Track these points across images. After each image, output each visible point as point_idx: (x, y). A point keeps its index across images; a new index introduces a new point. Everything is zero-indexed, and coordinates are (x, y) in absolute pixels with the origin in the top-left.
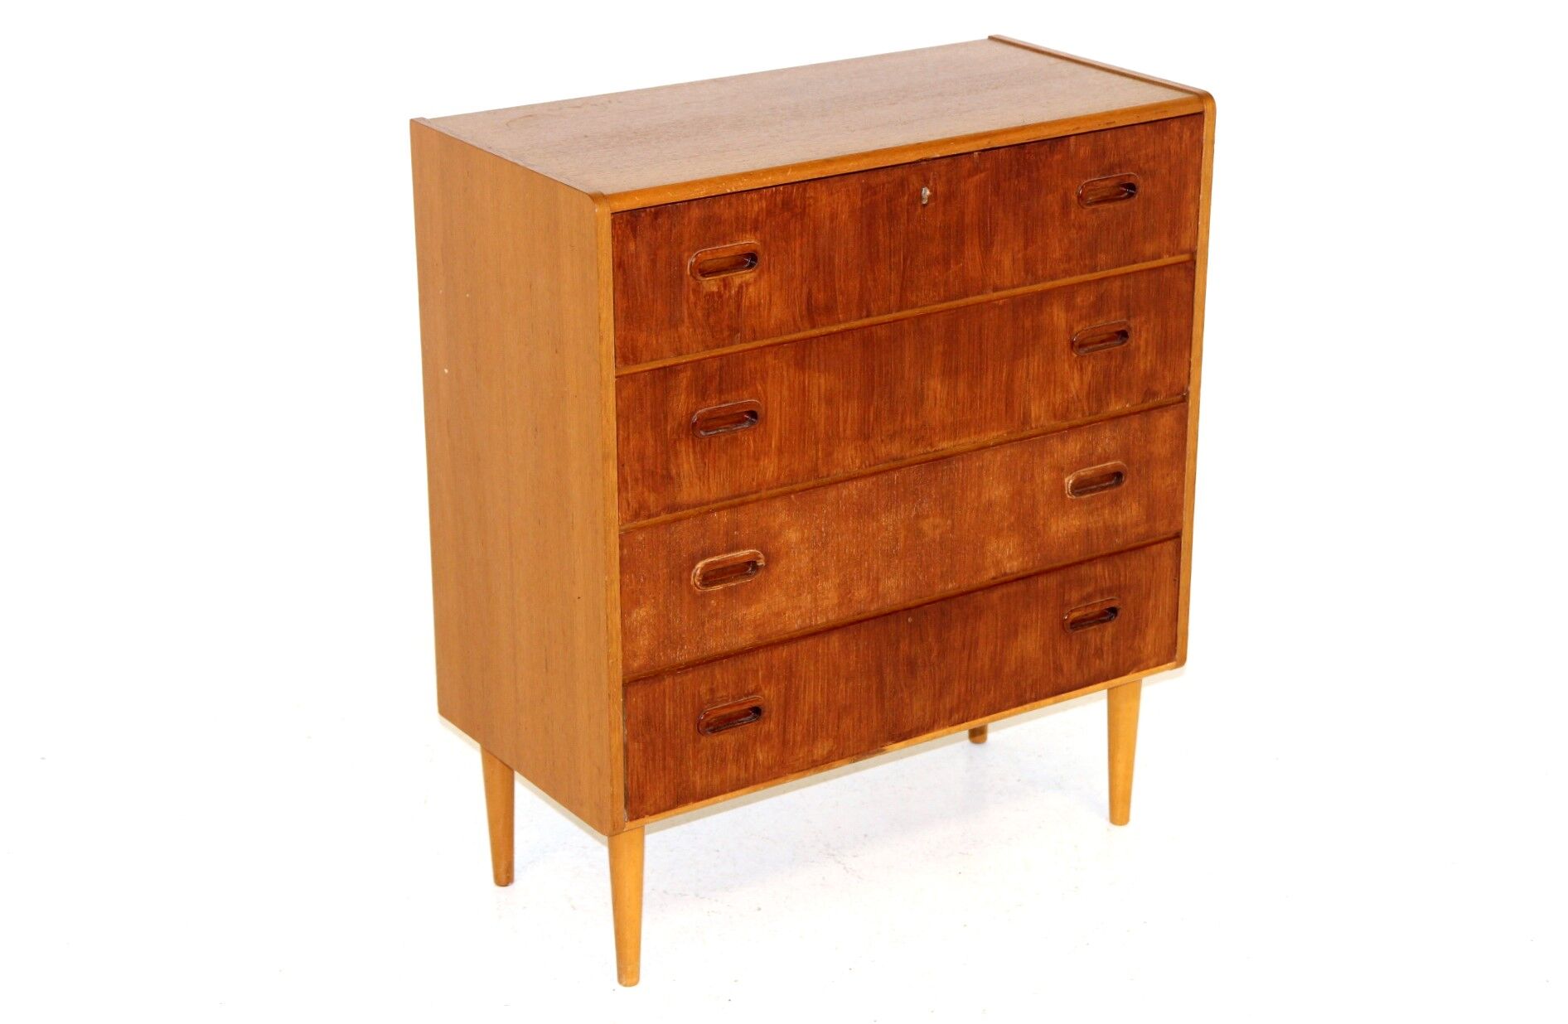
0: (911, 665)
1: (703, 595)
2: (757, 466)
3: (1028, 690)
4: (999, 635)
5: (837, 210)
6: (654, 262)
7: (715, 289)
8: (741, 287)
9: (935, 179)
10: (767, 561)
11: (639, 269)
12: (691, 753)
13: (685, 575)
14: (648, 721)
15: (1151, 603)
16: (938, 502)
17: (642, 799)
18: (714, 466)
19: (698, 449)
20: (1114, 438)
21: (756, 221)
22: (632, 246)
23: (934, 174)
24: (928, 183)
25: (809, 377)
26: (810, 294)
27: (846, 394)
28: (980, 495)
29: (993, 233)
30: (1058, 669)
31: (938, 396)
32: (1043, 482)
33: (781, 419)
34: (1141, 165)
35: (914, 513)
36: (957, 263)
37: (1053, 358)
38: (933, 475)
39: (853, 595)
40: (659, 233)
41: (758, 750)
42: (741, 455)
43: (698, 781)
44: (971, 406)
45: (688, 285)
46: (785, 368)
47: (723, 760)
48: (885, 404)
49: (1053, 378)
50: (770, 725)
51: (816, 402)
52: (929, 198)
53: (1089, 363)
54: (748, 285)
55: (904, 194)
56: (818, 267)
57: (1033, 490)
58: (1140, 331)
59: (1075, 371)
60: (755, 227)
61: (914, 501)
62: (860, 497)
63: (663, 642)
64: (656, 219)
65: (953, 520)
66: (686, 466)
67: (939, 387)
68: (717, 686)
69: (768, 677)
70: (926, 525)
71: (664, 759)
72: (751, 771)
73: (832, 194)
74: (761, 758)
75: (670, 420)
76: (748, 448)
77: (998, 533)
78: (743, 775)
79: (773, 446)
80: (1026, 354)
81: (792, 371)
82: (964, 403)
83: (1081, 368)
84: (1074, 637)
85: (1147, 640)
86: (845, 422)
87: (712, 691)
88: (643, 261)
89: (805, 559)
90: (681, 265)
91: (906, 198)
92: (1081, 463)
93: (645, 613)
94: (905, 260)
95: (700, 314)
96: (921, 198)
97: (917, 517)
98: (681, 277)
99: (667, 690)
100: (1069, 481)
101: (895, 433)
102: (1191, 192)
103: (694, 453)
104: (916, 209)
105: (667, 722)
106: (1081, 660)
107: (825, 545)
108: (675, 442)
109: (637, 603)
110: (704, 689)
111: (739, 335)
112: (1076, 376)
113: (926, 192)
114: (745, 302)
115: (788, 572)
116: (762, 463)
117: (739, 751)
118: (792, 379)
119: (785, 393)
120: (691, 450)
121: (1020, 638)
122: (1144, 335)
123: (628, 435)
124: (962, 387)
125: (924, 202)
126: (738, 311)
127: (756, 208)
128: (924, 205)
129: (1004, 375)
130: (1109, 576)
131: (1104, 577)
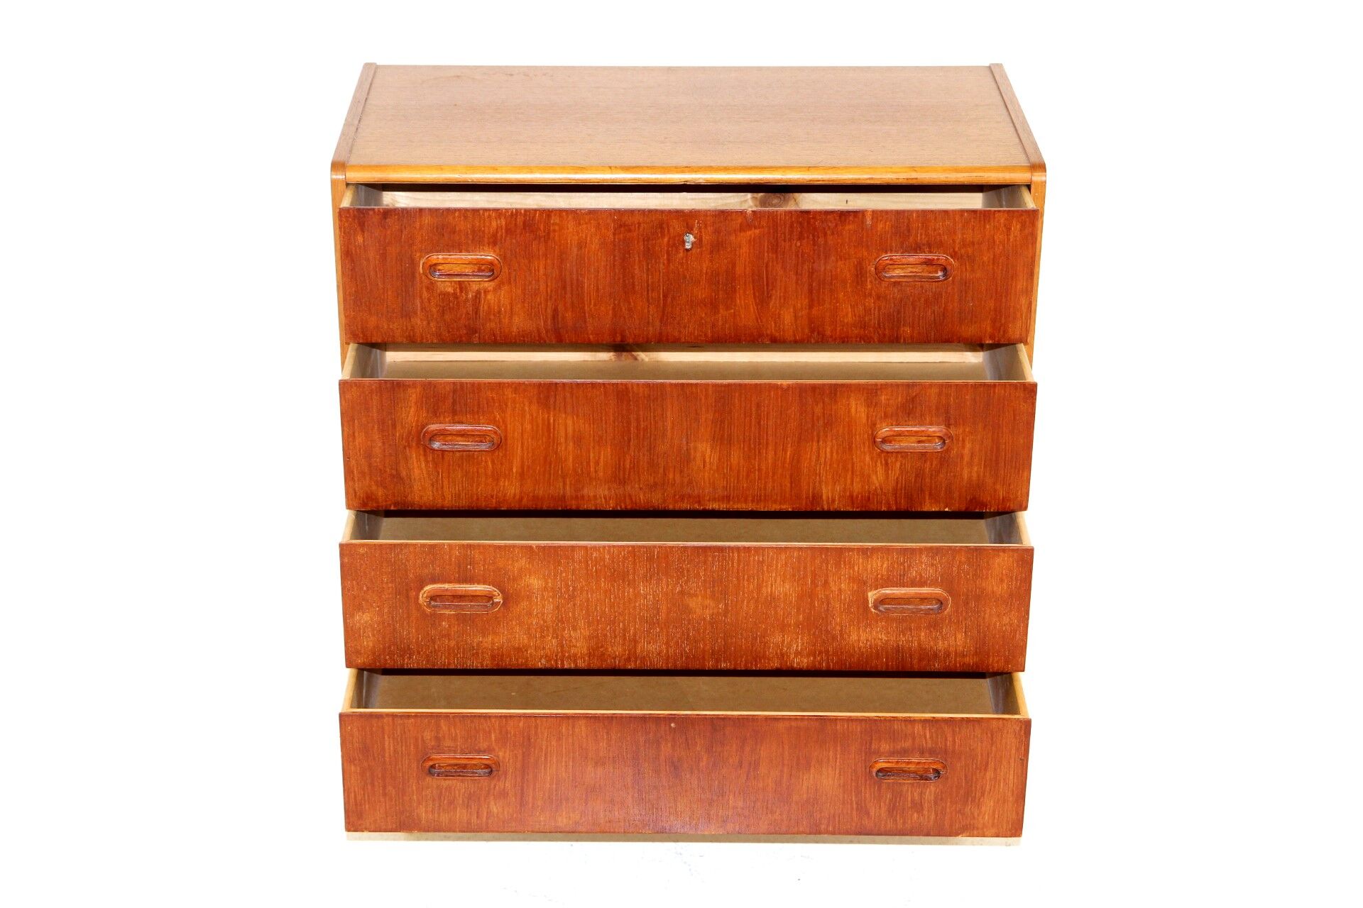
0: (675, 766)
1: (433, 617)
3: (825, 821)
4: (786, 762)
5: (586, 239)
6: (383, 256)
7: (450, 290)
8: (478, 292)
9: (700, 228)
10: (505, 600)
11: (368, 261)
13: (412, 594)
14: (365, 750)
15: (989, 775)
16: (708, 585)
18: (449, 476)
19: (430, 458)
20: (932, 565)
23: (698, 222)
24: (692, 230)
26: (555, 311)
27: (597, 439)
28: (759, 587)
29: (770, 288)
30: (863, 811)
31: (708, 460)
32: (840, 590)
33: (522, 450)
34: (956, 249)
35: (678, 589)
36: (727, 309)
37: (850, 448)
38: (702, 558)
39: (606, 649)
40: (389, 232)
41: (493, 802)
42: (478, 473)
43: (423, 813)
44: (748, 476)
45: (421, 282)
46: (527, 403)
47: (451, 802)
48: (644, 455)
49: (850, 466)
51: (563, 441)
52: (693, 244)
53: (897, 460)
54: (486, 292)
55: (663, 236)
56: (564, 288)
57: (827, 597)
58: (963, 441)
59: (879, 464)
60: (494, 242)
61: (679, 578)
62: (613, 561)
64: (384, 218)
65: (726, 605)
66: (416, 470)
67: (709, 450)
68: (444, 736)
69: (503, 740)
70: (693, 603)
71: (386, 787)
72: (483, 820)
73: (580, 224)
74: (495, 811)
75: (399, 427)
76: (486, 468)
77: (784, 627)
78: (472, 821)
79: (514, 470)
80: (816, 439)
81: (534, 406)
82: (739, 471)
83: (887, 464)
85: (984, 808)
86: (597, 463)
88: (372, 254)
89: (550, 607)
90: (414, 262)
91: (666, 239)
92: (888, 582)
93: (368, 618)
94: (665, 296)
95: (434, 310)
96: (684, 242)
97: (682, 593)
98: (413, 273)
100: (872, 596)
101: (655, 484)
103: (426, 462)
104: (677, 252)
105: (387, 755)
106: (893, 809)
107: (572, 598)
108: (405, 448)
109: (360, 608)
110: (428, 735)
111: (477, 335)
112: (880, 470)
113: (690, 239)
114: (483, 308)
115: (529, 614)
116: (501, 483)
117: (469, 799)
118: (535, 415)
119: (528, 427)
120: (422, 458)
121: (812, 771)
122: (968, 445)
123: (354, 432)
124: (736, 457)
125: (688, 246)
126: (476, 313)
127: (494, 225)
128: (687, 250)
129: (788, 453)
130: (931, 737)
131: (925, 737)
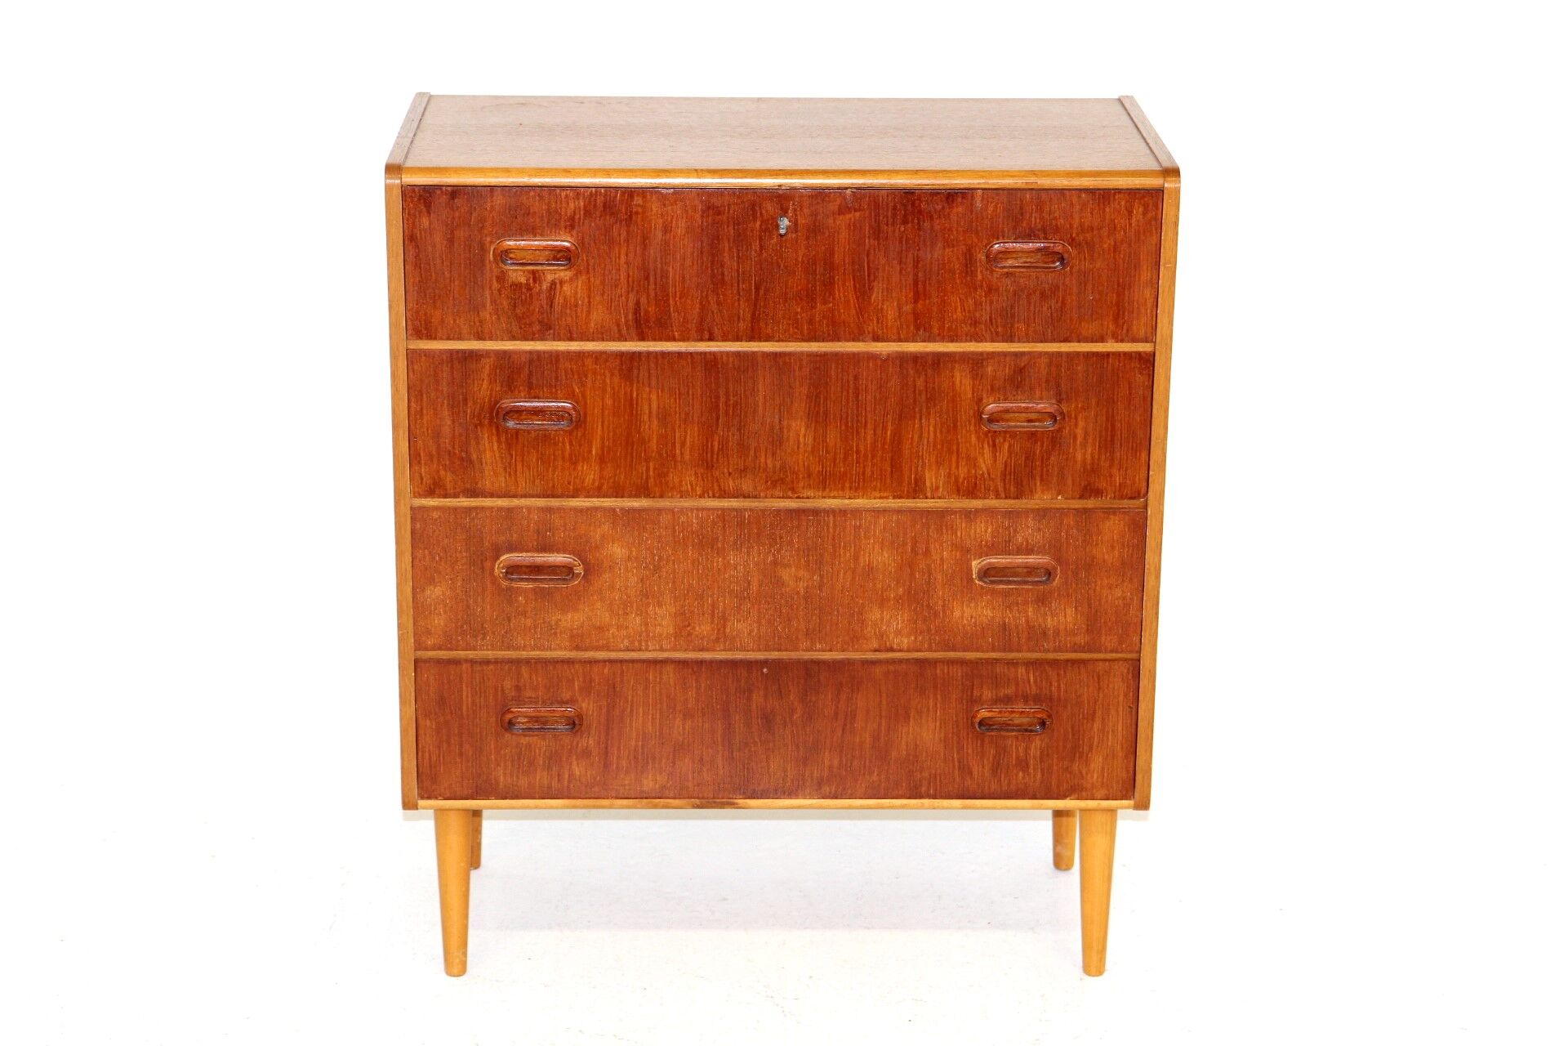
0: (768, 719)
1: (509, 589)
2: (574, 469)
3: (925, 783)
4: (884, 713)
5: (672, 222)
6: (451, 241)
7: (523, 280)
8: (553, 283)
9: (795, 210)
10: (586, 570)
11: (434, 246)
12: (492, 746)
13: (488, 564)
14: (442, 701)
15: (1097, 725)
16: (801, 553)
17: (434, 779)
18: (523, 461)
19: (503, 439)
20: (1039, 530)
21: (572, 218)
22: (425, 222)
23: (793, 204)
24: (787, 212)
25: (638, 390)
26: (638, 304)
27: (683, 416)
28: (856, 558)
29: (872, 278)
30: (965, 770)
31: (802, 440)
32: (942, 559)
33: (602, 426)
34: (1074, 235)
35: (770, 558)
36: (825, 303)
37: (955, 426)
38: (795, 523)
39: (694, 628)
40: (457, 214)
41: (575, 763)
42: (554, 455)
43: (501, 776)
44: (845, 458)
45: (491, 270)
46: (608, 375)
47: (531, 763)
48: (733, 435)
49: (955, 448)
50: (590, 741)
51: (646, 418)
52: (788, 228)
53: (1005, 440)
54: (562, 282)
55: (755, 220)
56: (647, 278)
57: (929, 566)
58: (1076, 418)
59: (986, 446)
60: (571, 225)
61: (771, 546)
62: (702, 527)
63: (462, 627)
64: (453, 199)
65: (821, 577)
66: (488, 454)
67: (803, 429)
68: (525, 686)
69: (587, 689)
70: (786, 575)
71: (461, 745)
72: (566, 783)
73: (664, 205)
74: (578, 773)
75: (470, 404)
76: (563, 451)
77: (882, 602)
78: (555, 784)
79: (594, 452)
80: (918, 416)
81: (616, 380)
82: (835, 453)
83: (994, 445)
84: (987, 740)
85: (1092, 766)
86: (683, 444)
87: (518, 688)
88: (438, 238)
89: (633, 580)
90: (483, 248)
91: (758, 223)
92: (992, 549)
93: (441, 593)
94: (757, 289)
95: (505, 303)
96: (777, 227)
97: (775, 563)
98: (483, 261)
99: (465, 675)
100: (976, 565)
101: (745, 469)
102: (1145, 275)
103: (499, 442)
104: (771, 237)
105: (464, 708)
106: (995, 769)
107: (657, 569)
108: (476, 427)
109: (431, 581)
110: (508, 684)
111: (552, 331)
112: (987, 451)
113: (784, 223)
114: (559, 300)
115: (612, 587)
116: (580, 468)
117: (550, 758)
118: (616, 389)
119: (609, 402)
120: (495, 438)
121: (912, 722)
122: (1081, 424)
123: (422, 409)
124: (833, 437)
125: (782, 232)
126: (551, 306)
127: (572, 205)
128: (781, 236)
129: (889, 433)
130: (1035, 681)
131: (1029, 681)
